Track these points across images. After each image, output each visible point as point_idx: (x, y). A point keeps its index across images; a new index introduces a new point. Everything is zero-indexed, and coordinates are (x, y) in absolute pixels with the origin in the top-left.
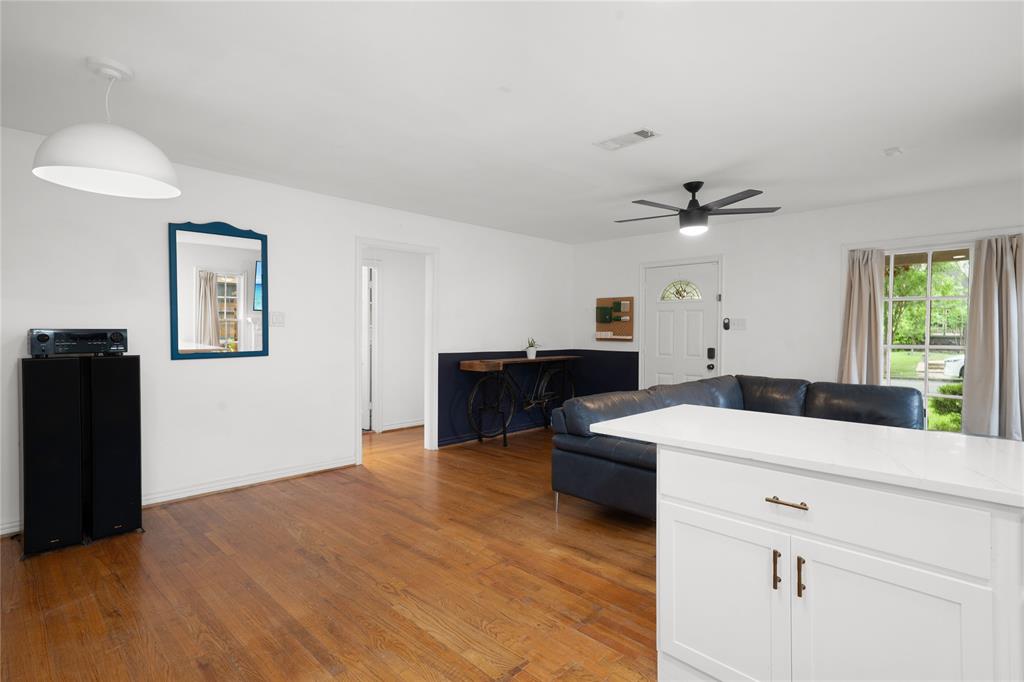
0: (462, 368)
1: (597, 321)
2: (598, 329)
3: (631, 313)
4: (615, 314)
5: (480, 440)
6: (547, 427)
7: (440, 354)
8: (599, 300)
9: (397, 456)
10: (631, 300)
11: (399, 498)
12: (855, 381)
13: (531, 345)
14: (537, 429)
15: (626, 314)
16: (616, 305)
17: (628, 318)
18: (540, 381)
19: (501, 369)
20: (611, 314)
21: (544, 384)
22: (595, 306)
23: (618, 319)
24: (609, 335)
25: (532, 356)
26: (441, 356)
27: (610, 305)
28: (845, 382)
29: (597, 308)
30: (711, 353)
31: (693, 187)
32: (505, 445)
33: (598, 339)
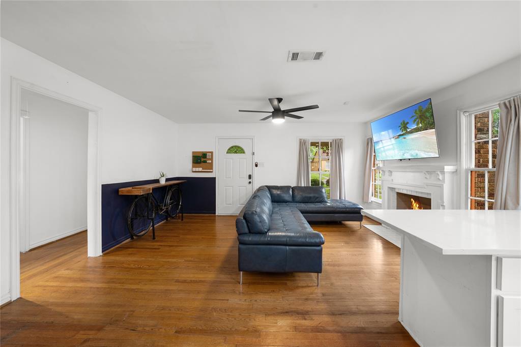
0: (120, 193)
1: (193, 163)
2: (193, 167)
3: (212, 159)
4: (203, 160)
5: (132, 238)
6: (167, 220)
7: (102, 185)
8: (193, 152)
9: (63, 272)
10: (212, 153)
11: (100, 329)
12: (303, 185)
13: (163, 176)
14: (163, 222)
15: (209, 159)
16: (204, 155)
17: (210, 161)
18: (167, 196)
19: (151, 192)
20: (200, 159)
21: (169, 197)
22: (192, 156)
23: (205, 162)
24: (201, 169)
25: (163, 182)
26: (103, 186)
27: (200, 155)
28: (300, 185)
29: (193, 156)
30: (250, 177)
31: (280, 100)
32: (154, 238)
33: (193, 172)
